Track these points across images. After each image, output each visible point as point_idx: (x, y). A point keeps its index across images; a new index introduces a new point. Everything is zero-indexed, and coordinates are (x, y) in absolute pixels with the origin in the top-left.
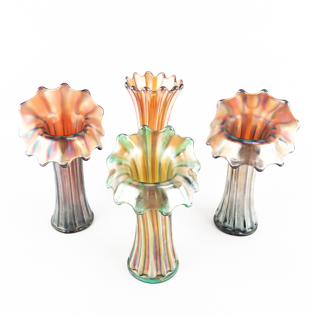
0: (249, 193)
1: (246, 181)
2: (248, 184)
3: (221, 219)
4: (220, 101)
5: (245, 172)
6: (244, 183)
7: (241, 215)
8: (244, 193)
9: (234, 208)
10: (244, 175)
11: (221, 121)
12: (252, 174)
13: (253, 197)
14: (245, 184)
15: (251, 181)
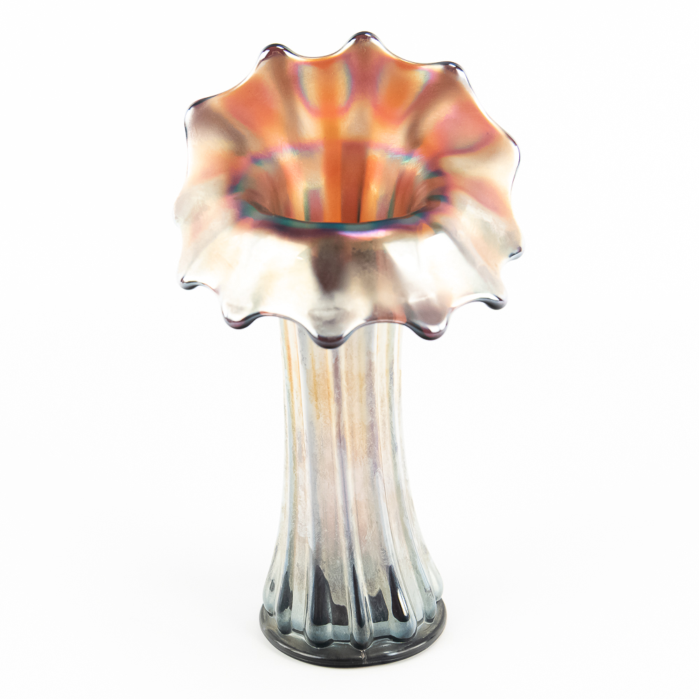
0: (390, 462)
1: (372, 412)
2: (384, 424)
3: (300, 613)
4: (192, 108)
5: (364, 371)
6: (367, 423)
7: (379, 567)
8: (375, 466)
9: (344, 543)
10: (361, 387)
11: (221, 179)
12: (392, 379)
13: (407, 481)
14: (372, 427)
15: (391, 408)
